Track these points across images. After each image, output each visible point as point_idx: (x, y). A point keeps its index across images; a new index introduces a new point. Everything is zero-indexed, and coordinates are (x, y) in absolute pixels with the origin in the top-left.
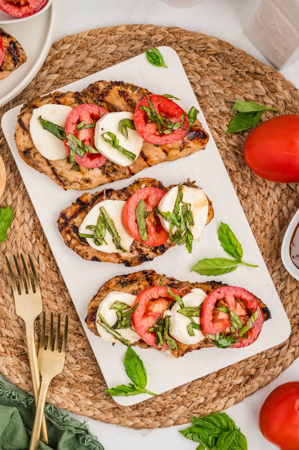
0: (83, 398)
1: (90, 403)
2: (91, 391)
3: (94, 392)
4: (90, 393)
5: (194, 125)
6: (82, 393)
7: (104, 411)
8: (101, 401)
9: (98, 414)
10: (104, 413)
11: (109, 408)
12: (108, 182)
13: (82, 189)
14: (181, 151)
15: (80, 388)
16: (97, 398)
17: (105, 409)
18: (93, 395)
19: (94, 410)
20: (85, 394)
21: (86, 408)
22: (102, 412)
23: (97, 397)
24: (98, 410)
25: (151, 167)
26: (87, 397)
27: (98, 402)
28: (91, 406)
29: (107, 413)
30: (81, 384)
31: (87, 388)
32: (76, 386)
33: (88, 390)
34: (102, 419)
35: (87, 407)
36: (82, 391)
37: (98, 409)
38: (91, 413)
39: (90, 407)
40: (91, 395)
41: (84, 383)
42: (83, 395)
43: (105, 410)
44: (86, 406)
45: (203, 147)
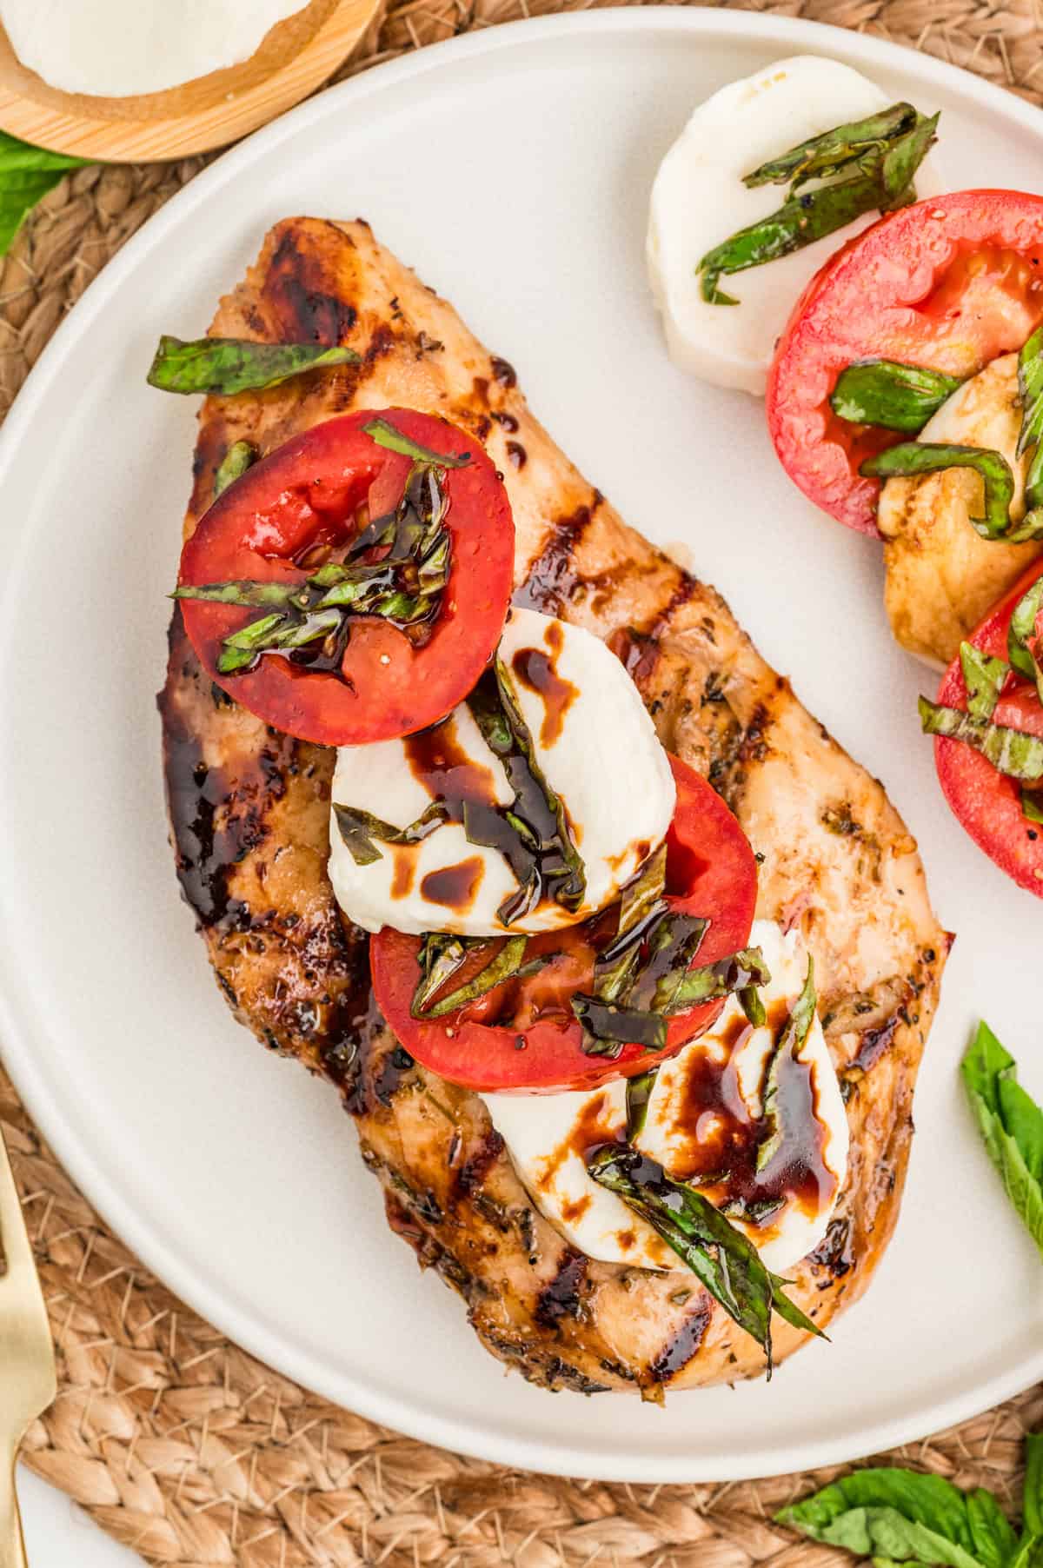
0: (99, 1379)
1: (121, 1421)
2: (157, 1356)
3: (173, 1364)
4: (148, 1361)
5: (252, 335)
6: (101, 1343)
7: (186, 1505)
8: (194, 1435)
9: (146, 1507)
10: (185, 1516)
11: (227, 1498)
12: (794, 707)
13: (907, 843)
14: (437, 346)
15: (103, 1308)
16: (176, 1411)
17: (198, 1494)
18: (158, 1383)
19: (131, 1478)
20: (118, 1356)
21: (86, 1440)
22: (176, 1503)
23: (183, 1407)
24: (152, 1481)
25: (604, 493)
26: (122, 1382)
27: (173, 1436)
28: (124, 1443)
29: (204, 1522)
30: (116, 1287)
31: (145, 1329)
32: (81, 1287)
33: (143, 1341)
34: (159, 1548)
35: (94, 1441)
36: (103, 1336)
37: (158, 1479)
38: (102, 1487)
39: (114, 1450)
40: (149, 1377)
41: (138, 1287)
42: (98, 1357)
43: (196, 1503)
44: (90, 1434)
45: (356, 233)
